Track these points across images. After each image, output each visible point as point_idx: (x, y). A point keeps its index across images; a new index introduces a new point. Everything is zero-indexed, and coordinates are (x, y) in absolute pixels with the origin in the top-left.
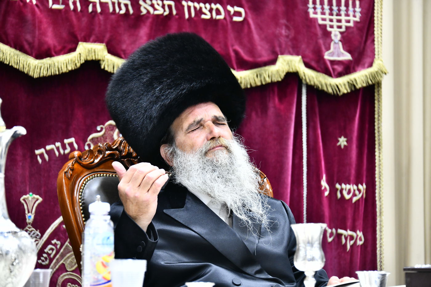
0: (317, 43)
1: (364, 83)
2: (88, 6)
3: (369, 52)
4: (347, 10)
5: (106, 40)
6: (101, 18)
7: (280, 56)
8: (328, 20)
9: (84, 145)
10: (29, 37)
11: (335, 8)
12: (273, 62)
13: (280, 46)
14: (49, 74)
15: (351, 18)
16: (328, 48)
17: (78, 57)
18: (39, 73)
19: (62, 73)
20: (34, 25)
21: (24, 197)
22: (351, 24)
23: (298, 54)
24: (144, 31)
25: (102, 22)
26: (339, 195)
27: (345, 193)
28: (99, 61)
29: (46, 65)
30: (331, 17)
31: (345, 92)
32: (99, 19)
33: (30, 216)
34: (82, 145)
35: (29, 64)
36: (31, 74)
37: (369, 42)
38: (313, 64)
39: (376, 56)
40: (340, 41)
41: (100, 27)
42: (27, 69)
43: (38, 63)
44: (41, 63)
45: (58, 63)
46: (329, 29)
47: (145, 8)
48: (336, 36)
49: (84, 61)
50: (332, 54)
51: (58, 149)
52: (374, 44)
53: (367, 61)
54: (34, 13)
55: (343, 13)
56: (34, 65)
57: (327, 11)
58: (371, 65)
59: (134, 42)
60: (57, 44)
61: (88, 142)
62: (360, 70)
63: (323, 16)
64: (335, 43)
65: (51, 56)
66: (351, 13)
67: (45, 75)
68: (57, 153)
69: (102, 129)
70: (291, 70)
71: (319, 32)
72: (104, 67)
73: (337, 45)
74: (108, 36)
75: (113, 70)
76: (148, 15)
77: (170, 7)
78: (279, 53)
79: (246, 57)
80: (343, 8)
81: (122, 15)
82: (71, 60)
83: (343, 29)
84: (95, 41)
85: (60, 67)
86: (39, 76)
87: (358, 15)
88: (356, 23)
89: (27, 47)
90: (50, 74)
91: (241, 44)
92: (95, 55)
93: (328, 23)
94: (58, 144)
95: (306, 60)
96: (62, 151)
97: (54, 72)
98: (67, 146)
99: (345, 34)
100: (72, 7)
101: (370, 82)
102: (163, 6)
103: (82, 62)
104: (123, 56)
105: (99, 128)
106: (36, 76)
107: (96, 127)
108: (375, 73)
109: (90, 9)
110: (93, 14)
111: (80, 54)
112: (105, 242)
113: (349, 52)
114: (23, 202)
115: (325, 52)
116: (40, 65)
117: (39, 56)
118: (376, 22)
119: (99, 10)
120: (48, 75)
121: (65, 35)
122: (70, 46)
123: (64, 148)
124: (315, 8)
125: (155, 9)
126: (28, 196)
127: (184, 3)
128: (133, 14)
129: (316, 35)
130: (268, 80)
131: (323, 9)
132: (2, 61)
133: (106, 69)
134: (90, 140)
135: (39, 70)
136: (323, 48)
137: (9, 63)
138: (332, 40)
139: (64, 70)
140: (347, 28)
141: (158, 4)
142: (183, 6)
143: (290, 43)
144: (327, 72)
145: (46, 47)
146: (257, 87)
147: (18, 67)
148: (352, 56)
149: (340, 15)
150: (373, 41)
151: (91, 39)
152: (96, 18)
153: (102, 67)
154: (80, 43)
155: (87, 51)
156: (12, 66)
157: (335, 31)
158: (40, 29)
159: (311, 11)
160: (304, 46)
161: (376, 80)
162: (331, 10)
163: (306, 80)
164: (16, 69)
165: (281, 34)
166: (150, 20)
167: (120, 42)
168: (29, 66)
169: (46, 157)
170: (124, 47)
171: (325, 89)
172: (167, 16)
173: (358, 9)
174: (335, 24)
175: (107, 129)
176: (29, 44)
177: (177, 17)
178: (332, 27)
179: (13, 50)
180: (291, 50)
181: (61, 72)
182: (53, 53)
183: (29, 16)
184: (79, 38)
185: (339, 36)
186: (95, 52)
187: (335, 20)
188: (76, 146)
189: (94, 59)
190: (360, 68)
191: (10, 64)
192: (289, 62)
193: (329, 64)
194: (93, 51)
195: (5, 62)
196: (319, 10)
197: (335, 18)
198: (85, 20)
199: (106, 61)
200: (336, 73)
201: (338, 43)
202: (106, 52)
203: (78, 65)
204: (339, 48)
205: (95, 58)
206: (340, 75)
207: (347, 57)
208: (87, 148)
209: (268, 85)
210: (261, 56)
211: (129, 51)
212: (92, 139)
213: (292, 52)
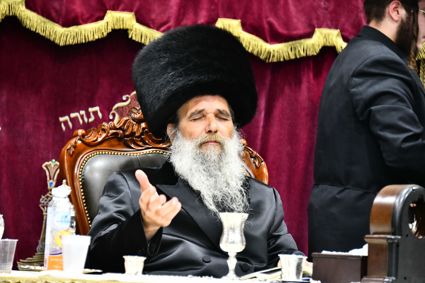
0: (357, 16)
5: (135, 9)
7: (316, 29)
9: (109, 114)
10: (56, 5)
12: (309, 35)
13: (318, 19)
14: (75, 41)
17: (105, 26)
18: (65, 41)
19: (89, 41)
21: (47, 163)
23: (336, 28)
28: (127, 30)
29: (73, 33)
33: (51, 183)
34: (106, 114)
35: (56, 31)
36: (57, 41)
42: (53, 36)
43: (65, 31)
44: (68, 31)
45: (85, 31)
49: (111, 31)
51: (82, 117)
56: (61, 32)
59: (164, 11)
60: (84, 12)
61: (113, 112)
65: (78, 24)
67: (71, 43)
68: (81, 122)
69: (127, 98)
70: (328, 44)
72: (132, 36)
74: (137, 4)
75: (141, 40)
78: (316, 26)
79: (281, 30)
82: (99, 29)
84: (124, 10)
85: (86, 35)
86: (65, 44)
89: (54, 14)
90: (76, 43)
91: (276, 15)
92: (123, 24)
94: (83, 112)
95: (344, 34)
96: (86, 120)
97: (80, 41)
98: (92, 115)
103: (110, 30)
104: (152, 26)
105: (124, 98)
106: (62, 44)
107: (122, 96)
111: (107, 23)
112: (63, 220)
114: (45, 168)
116: (66, 33)
117: (66, 24)
120: (74, 43)
121: (94, 3)
122: (98, 14)
123: (88, 116)
126: (50, 162)
129: (357, 8)
130: (303, 54)
132: (29, 28)
133: (134, 38)
134: (115, 110)
135: (66, 38)
137: (36, 30)
139: (91, 39)
143: (328, 16)
145: (73, 15)
146: (291, 61)
147: (44, 35)
151: (120, 8)
153: (130, 37)
154: (108, 11)
155: (115, 20)
156: (38, 34)
160: (343, 20)
161: (420, 57)
164: (42, 36)
165: (320, 6)
167: (149, 11)
168: (55, 34)
169: (70, 124)
170: (153, 16)
175: (133, 98)
176: (57, 11)
179: (40, 17)
180: (329, 22)
181: (87, 40)
182: (81, 21)
184: (108, 6)
186: (123, 21)
188: (100, 115)
189: (122, 28)
191: (37, 32)
192: (327, 36)
194: (121, 19)
195: (32, 29)
199: (134, 30)
202: (134, 21)
203: (105, 34)
205: (123, 26)
208: (111, 117)
209: (302, 59)
210: (296, 29)
211: (159, 20)
212: (117, 108)
213: (330, 25)
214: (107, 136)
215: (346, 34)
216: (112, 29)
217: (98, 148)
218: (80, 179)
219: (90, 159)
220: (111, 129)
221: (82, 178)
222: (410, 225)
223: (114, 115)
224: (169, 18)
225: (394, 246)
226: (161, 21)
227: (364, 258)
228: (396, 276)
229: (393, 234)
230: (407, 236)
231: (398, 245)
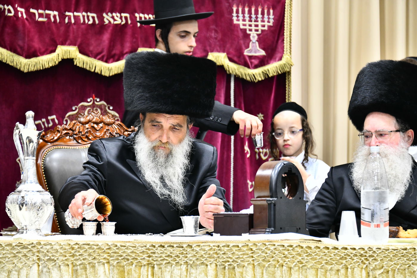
0: (238, 42)
1: (274, 73)
2: (65, 18)
3: (279, 49)
4: (263, 17)
5: (78, 43)
6: (75, 27)
7: (209, 53)
8: (247, 25)
9: (63, 121)
10: (20, 43)
11: (253, 16)
13: (210, 46)
14: (35, 69)
15: (266, 23)
16: (248, 47)
17: (57, 57)
18: (28, 69)
19: (45, 68)
20: (24, 34)
21: (19, 158)
22: (266, 28)
23: (224, 52)
24: (106, 37)
25: (75, 30)
26: (257, 157)
27: (262, 155)
28: (73, 59)
29: (33, 63)
30: (250, 23)
31: (260, 79)
32: (73, 28)
34: (61, 120)
35: (21, 62)
36: (22, 69)
37: (280, 41)
38: (235, 59)
39: (285, 52)
40: (257, 41)
41: (73, 34)
42: (19, 66)
43: (27, 61)
44: (29, 61)
45: (42, 61)
46: (248, 32)
47: (107, 19)
48: (254, 37)
49: (61, 60)
50: (250, 51)
51: (44, 123)
52: (284, 43)
53: (278, 55)
54: (24, 25)
55: (259, 20)
56: (25, 62)
57: (247, 19)
58: (280, 59)
59: (99, 44)
60: (41, 47)
61: (66, 118)
62: (272, 63)
63: (244, 23)
64: (253, 42)
65: (36, 56)
66: (266, 19)
67: (32, 70)
68: (43, 126)
69: (76, 109)
70: (218, 64)
71: (241, 34)
72: (77, 63)
73: (254, 44)
74: (79, 40)
75: (83, 66)
76: (109, 24)
77: (126, 18)
78: (209, 51)
80: (260, 16)
81: (90, 25)
82: (52, 59)
83: (260, 32)
84: (70, 44)
85: (43, 64)
86: (28, 71)
87: (272, 21)
88: (269, 27)
89: (19, 50)
90: (36, 70)
92: (70, 55)
93: (247, 27)
94: (44, 120)
95: (229, 56)
96: (46, 125)
97: (39, 68)
98: (50, 121)
99: (261, 36)
100: (53, 20)
101: (280, 72)
102: (121, 18)
103: (60, 60)
104: (91, 55)
105: (74, 108)
106: (26, 71)
107: (72, 107)
108: (283, 65)
109: (67, 20)
110: (69, 24)
111: (58, 54)
113: (264, 49)
114: (18, 162)
115: (244, 50)
116: (29, 63)
117: (28, 57)
118: (285, 26)
119: (73, 21)
120: (34, 70)
121: (47, 40)
122: (51, 49)
123: (48, 122)
124: (238, 16)
125: (115, 20)
127: (137, 15)
128: (98, 24)
129: (238, 37)
131: (244, 17)
132: (1, 60)
133: (78, 65)
134: (67, 117)
135: (28, 66)
136: (243, 47)
137: (6, 62)
138: (251, 41)
139: (47, 66)
140: (262, 31)
141: (117, 16)
142: (136, 17)
143: (218, 43)
144: (246, 65)
145: (33, 49)
147: (12, 65)
148: (266, 53)
149: (257, 21)
150: (283, 40)
151: (67, 43)
152: (71, 28)
153: (75, 64)
154: (58, 46)
155: (64, 52)
156: (8, 64)
157: (253, 33)
158: (28, 36)
159: (235, 18)
160: (228, 46)
162: (250, 17)
163: (229, 71)
164: (11, 66)
165: (211, 37)
166: (111, 28)
167: (88, 45)
168: (20, 64)
170: (91, 48)
171: (245, 78)
172: (124, 25)
173: (272, 17)
174: (253, 28)
175: (80, 109)
176: (21, 47)
177: (131, 25)
178: (250, 30)
179: (9, 52)
180: (218, 48)
181: (44, 68)
182: (39, 54)
183: (21, 28)
184: (58, 43)
185: (256, 37)
186: (70, 52)
187: (253, 25)
188: (57, 121)
189: (69, 58)
190: (272, 62)
191: (7, 63)
192: (217, 58)
193: (248, 59)
194: (68, 52)
195: (3, 61)
196: (241, 18)
197: (253, 23)
198: (62, 29)
199: (78, 59)
200: (253, 65)
201: (255, 42)
202: (78, 52)
203: (57, 63)
204: (256, 47)
205: (70, 57)
206: (256, 67)
207: (262, 53)
208: (65, 123)
211: (96, 51)
212: (69, 116)
213: (219, 50)
214: (61, 135)
215: (231, 56)
216: (62, 59)
217: (55, 144)
218: (43, 168)
219: (49, 152)
220: (63, 130)
221: (44, 166)
222: (283, 190)
223: (67, 121)
224: (103, 49)
225: (272, 205)
226: (98, 52)
227: (251, 216)
228: (274, 227)
229: (271, 197)
230: (281, 198)
231: (275, 205)
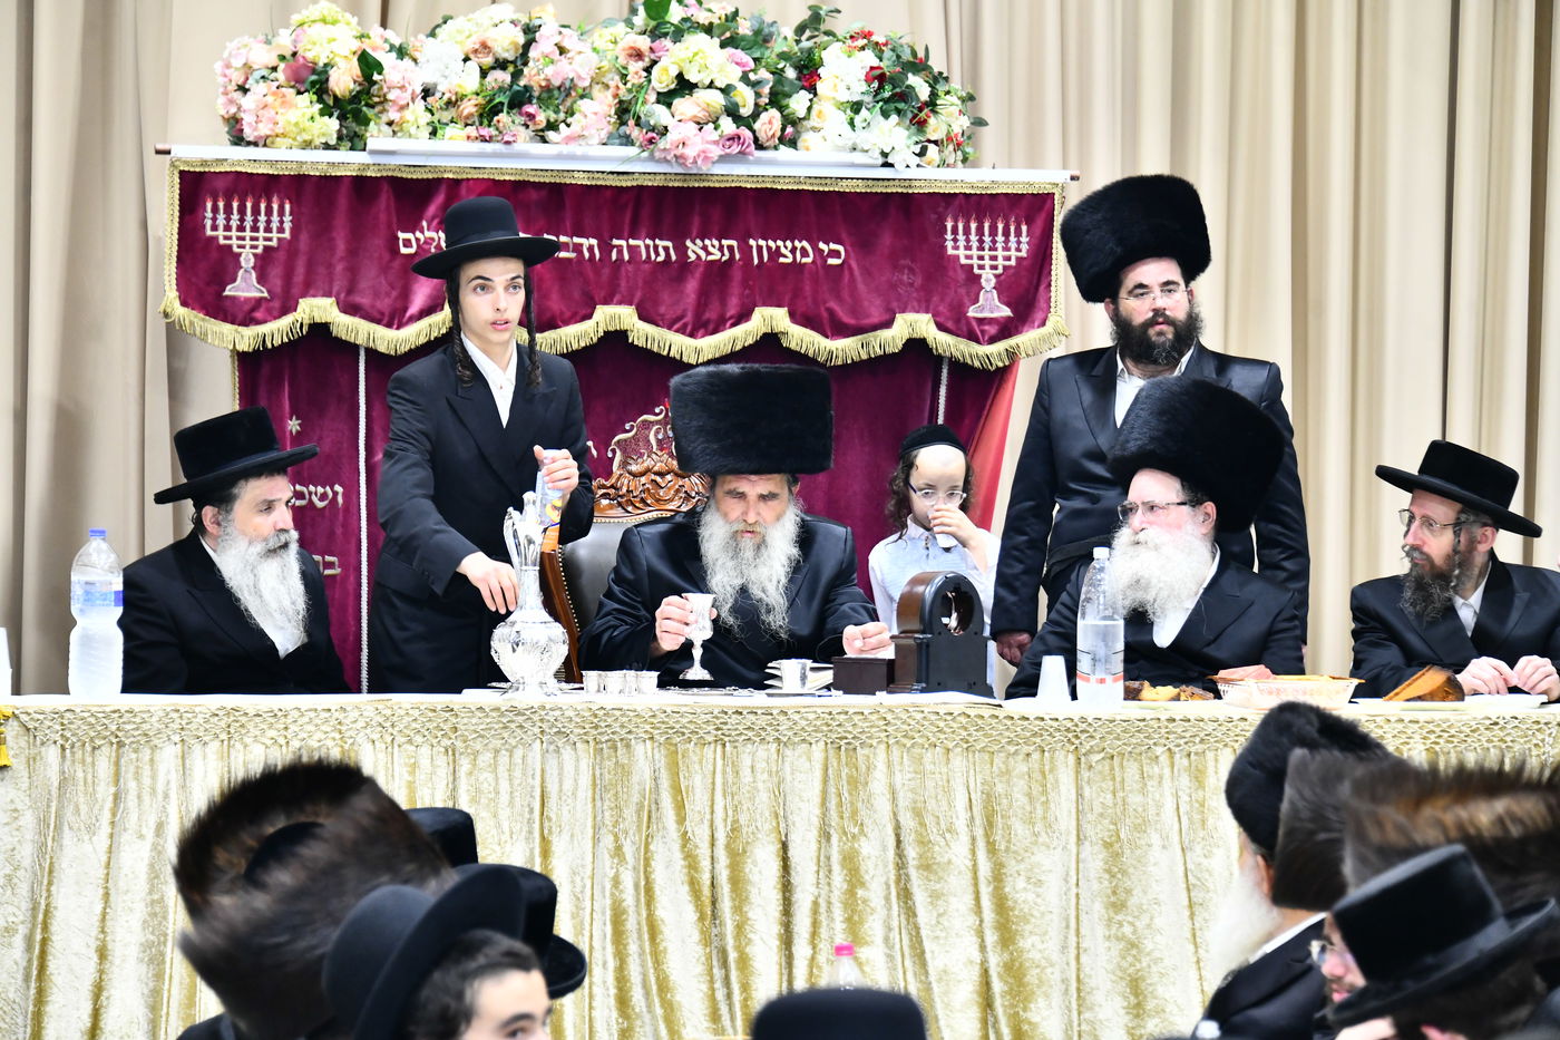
0: (956, 292)
1: (1030, 351)
2: (611, 251)
3: (1041, 302)
4: (1007, 241)
5: (636, 301)
6: (630, 268)
7: (897, 315)
8: (976, 258)
9: (606, 451)
11: (987, 239)
12: (888, 324)
13: (899, 299)
15: (1013, 253)
16: (976, 300)
17: (594, 327)
22: (1012, 263)
23: (927, 312)
24: (691, 287)
25: (631, 274)
28: (626, 331)
29: (549, 341)
30: (981, 253)
32: (627, 270)
34: (603, 451)
37: (1043, 287)
38: (950, 324)
39: (1051, 309)
40: (995, 288)
41: (628, 281)
45: (566, 336)
46: (977, 271)
47: (694, 252)
48: (988, 281)
50: (981, 309)
52: (1050, 291)
53: (1039, 315)
55: (999, 245)
57: (975, 244)
58: (1043, 323)
59: (677, 302)
60: (564, 309)
61: (613, 446)
62: (1027, 331)
63: (969, 252)
64: (986, 291)
65: (556, 327)
66: (1013, 244)
69: (632, 427)
70: (915, 336)
71: (961, 276)
72: (633, 339)
73: (989, 295)
74: (639, 294)
75: (647, 344)
76: (698, 261)
77: (731, 248)
78: (897, 310)
79: (847, 319)
80: (1000, 238)
81: (659, 263)
82: (586, 332)
83: (1000, 271)
84: (620, 303)
85: (568, 342)
87: (1024, 247)
88: (1019, 259)
91: (839, 298)
92: (620, 323)
93: (975, 262)
95: (938, 319)
99: (1003, 278)
100: (587, 255)
101: (1041, 349)
102: (721, 248)
103: (601, 333)
104: (661, 323)
105: (627, 427)
107: (623, 425)
108: (1048, 335)
109: (614, 255)
110: (618, 262)
111: (598, 323)
113: (1008, 304)
115: (969, 307)
118: (1055, 256)
119: (626, 256)
121: (576, 294)
122: (583, 311)
124: (955, 240)
125: (708, 253)
127: (752, 241)
128: (676, 261)
129: (956, 281)
130: (879, 352)
131: (968, 240)
133: (636, 342)
134: (616, 443)
136: (966, 301)
138: (982, 288)
139: (575, 347)
140: (1005, 268)
141: (713, 246)
142: (751, 247)
143: (915, 294)
144: (973, 337)
145: (548, 315)
146: (862, 362)
148: (1013, 311)
149: (995, 249)
150: (1050, 285)
151: (615, 300)
152: (623, 269)
153: (630, 340)
154: (598, 306)
155: (608, 317)
157: (987, 274)
159: (949, 244)
160: (935, 299)
161: (1051, 346)
162: (981, 241)
163: (937, 349)
165: (901, 281)
166: (701, 269)
167: (656, 303)
170: (662, 310)
171: (969, 362)
172: (726, 262)
173: (1024, 239)
174: (987, 262)
175: (640, 427)
177: (741, 262)
178: (981, 267)
180: (915, 304)
181: (570, 349)
182: (559, 323)
184: (597, 299)
185: (993, 281)
186: (619, 318)
187: (986, 258)
189: (618, 328)
190: (1025, 329)
192: (914, 324)
193: (975, 324)
194: (617, 316)
196: (962, 243)
197: (986, 253)
198: (606, 272)
199: (636, 331)
200: (986, 337)
201: (991, 292)
202: (635, 318)
203: (595, 340)
204: (993, 299)
205: (620, 326)
206: (992, 340)
207: (1005, 312)
208: (610, 455)
209: (878, 358)
210: (868, 316)
211: (670, 315)
212: (618, 441)
213: (917, 308)
215: (941, 320)
216: (604, 332)
222: (945, 620)
223: (614, 451)
224: (685, 311)
225: (924, 647)
226: (674, 316)
227: (891, 662)
228: (927, 683)
229: (923, 632)
230: (940, 633)
231: (928, 646)
